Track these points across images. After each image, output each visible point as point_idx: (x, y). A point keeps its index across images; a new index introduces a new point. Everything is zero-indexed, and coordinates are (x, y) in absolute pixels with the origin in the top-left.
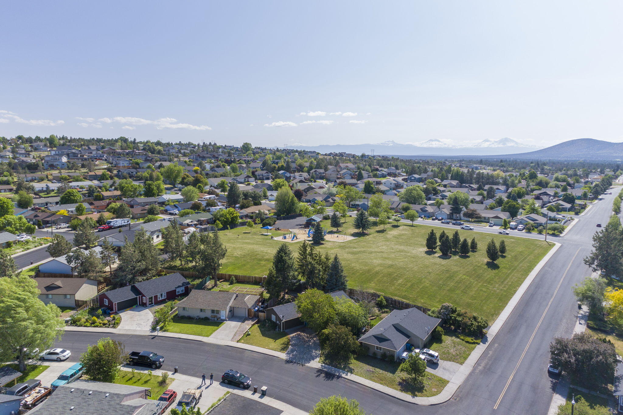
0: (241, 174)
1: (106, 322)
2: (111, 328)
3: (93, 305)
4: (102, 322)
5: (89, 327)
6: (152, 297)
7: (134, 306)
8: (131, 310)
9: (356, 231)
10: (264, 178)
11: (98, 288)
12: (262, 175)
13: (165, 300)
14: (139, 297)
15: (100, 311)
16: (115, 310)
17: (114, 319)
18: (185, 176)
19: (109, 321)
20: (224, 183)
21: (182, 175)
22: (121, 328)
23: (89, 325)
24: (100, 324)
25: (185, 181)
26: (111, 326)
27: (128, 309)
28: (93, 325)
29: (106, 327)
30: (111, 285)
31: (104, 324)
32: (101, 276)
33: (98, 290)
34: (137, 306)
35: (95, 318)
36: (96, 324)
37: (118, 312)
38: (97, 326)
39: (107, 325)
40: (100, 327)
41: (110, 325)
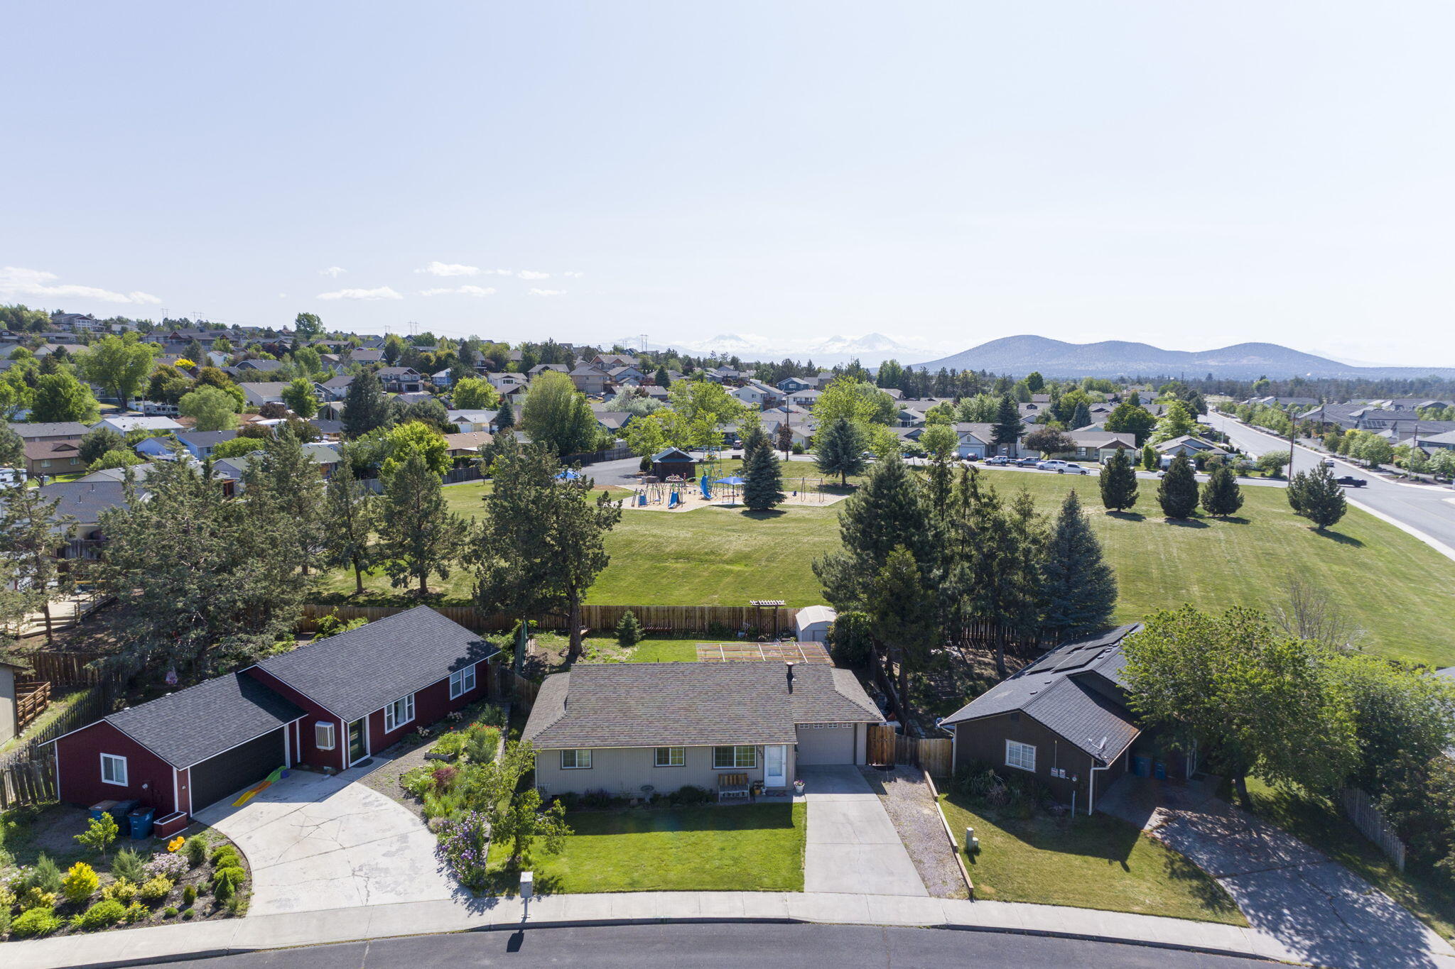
0: (331, 377)
1: (161, 885)
2: (207, 916)
3: (21, 792)
4: (132, 888)
5: (48, 934)
6: (361, 722)
7: (274, 777)
8: (264, 798)
9: (828, 480)
10: (404, 386)
11: (16, 707)
12: (398, 379)
13: (410, 728)
14: (292, 727)
15: (102, 826)
16: (184, 807)
17: (196, 859)
18: (165, 374)
19: (176, 878)
20: (302, 387)
21: (151, 369)
22: (272, 910)
23: (48, 923)
24: (127, 901)
25: (165, 387)
26: (199, 903)
27: (248, 794)
28: (79, 920)
29: (169, 916)
30: (77, 689)
31: (153, 902)
32: (18, 653)
33: (17, 718)
34: (285, 775)
35: (83, 871)
36: (96, 910)
37: (202, 817)
38: (108, 922)
39: (174, 906)
40: (131, 922)
41: (189, 901)
